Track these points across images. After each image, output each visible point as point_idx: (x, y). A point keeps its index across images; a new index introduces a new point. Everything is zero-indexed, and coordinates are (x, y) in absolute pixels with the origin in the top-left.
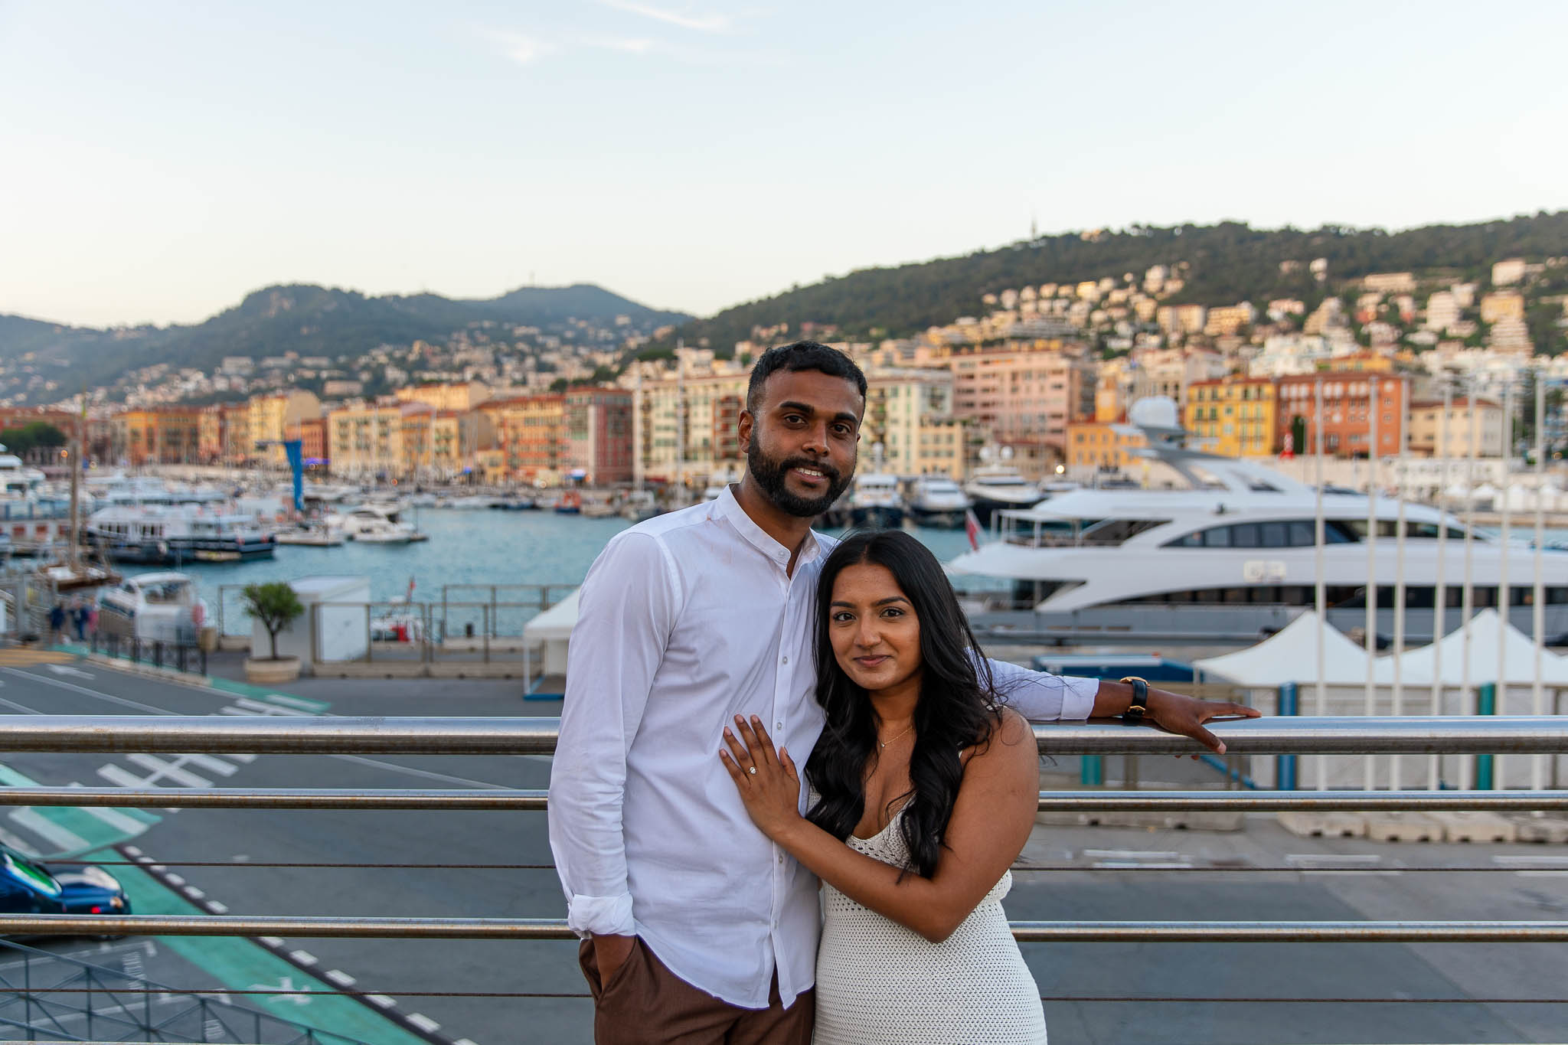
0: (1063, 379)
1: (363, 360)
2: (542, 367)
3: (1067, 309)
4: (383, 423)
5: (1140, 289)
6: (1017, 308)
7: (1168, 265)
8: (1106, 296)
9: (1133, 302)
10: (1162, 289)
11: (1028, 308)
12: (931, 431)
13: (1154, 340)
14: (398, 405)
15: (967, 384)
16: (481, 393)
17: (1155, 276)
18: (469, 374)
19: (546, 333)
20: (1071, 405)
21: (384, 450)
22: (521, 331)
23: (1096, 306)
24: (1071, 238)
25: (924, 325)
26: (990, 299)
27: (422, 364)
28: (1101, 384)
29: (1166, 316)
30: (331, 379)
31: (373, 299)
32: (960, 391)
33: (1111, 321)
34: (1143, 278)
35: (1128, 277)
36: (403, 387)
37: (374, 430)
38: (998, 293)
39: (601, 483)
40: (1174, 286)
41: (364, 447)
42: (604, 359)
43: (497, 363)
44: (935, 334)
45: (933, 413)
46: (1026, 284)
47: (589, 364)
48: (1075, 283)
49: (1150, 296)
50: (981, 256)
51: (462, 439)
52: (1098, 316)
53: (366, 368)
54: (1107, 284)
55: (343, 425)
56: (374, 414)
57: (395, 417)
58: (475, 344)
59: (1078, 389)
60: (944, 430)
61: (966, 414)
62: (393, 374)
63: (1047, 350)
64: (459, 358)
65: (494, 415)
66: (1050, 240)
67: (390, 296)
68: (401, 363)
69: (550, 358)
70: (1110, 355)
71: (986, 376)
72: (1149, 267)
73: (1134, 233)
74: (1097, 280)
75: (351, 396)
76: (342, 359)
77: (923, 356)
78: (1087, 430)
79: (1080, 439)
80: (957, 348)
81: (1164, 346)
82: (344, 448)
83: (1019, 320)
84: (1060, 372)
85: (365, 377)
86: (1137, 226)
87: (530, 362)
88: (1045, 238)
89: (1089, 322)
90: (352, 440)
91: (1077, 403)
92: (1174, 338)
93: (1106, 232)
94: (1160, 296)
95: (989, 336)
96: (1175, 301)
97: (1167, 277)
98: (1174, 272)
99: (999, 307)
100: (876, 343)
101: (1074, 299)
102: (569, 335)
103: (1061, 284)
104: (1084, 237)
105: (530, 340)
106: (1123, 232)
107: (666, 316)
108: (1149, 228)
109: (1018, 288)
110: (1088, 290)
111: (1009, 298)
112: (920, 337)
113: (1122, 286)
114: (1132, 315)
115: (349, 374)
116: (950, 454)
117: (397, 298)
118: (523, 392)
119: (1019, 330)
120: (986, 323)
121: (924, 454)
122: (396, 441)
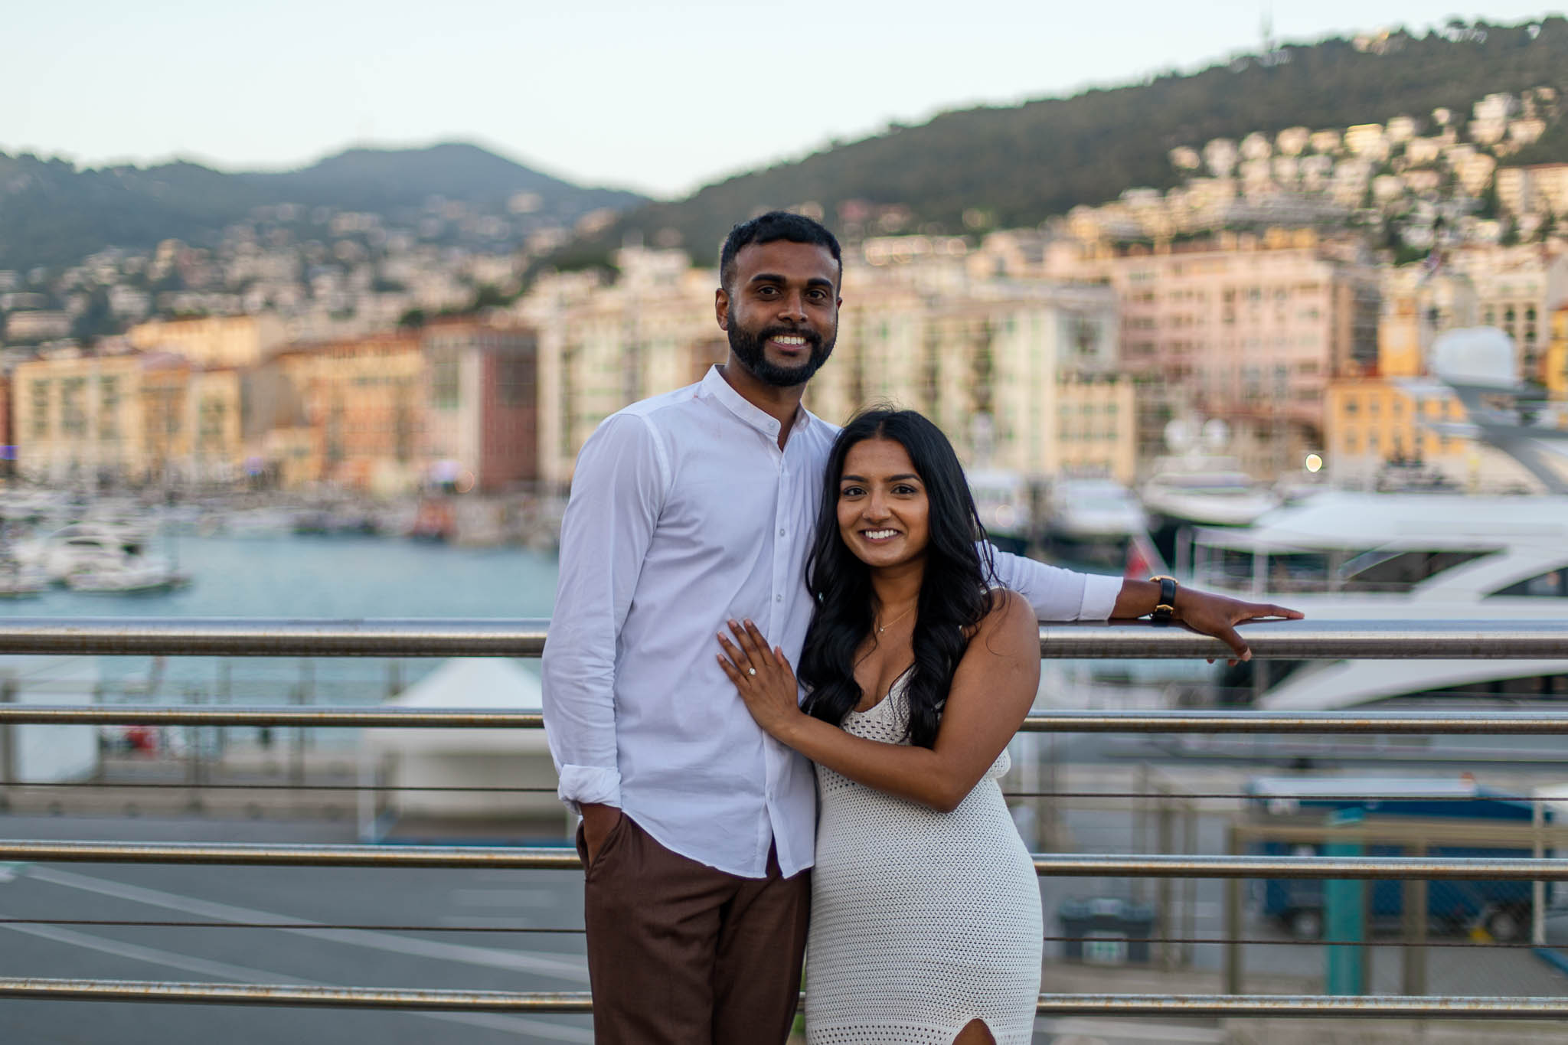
0: (1321, 301)
1: (73, 276)
2: (383, 287)
3: (1330, 174)
4: (109, 384)
5: (1464, 137)
6: (1235, 173)
7: (1516, 92)
8: (1399, 150)
9: (1450, 161)
10: (1506, 136)
11: (1256, 173)
12: (1077, 395)
13: (1490, 229)
14: (134, 352)
15: (1142, 310)
16: (275, 332)
17: (1491, 114)
18: (256, 298)
19: (392, 224)
20: (1334, 345)
21: (108, 433)
22: (347, 222)
23: (1382, 169)
24: (1336, 48)
25: (1062, 206)
26: (1185, 157)
27: (174, 282)
28: (1391, 309)
29: (1512, 185)
30: (17, 309)
31: (90, 172)
32: (1131, 324)
33: (1410, 194)
34: (1470, 116)
35: (1442, 116)
36: (143, 320)
37: (91, 399)
38: (1199, 145)
39: (488, 489)
40: (1527, 131)
41: (75, 425)
42: (494, 271)
43: (304, 280)
44: (1086, 222)
45: (1079, 363)
46: (1253, 128)
47: (464, 279)
48: (1341, 126)
49: (1483, 149)
50: (1169, 83)
51: (245, 410)
52: (1386, 187)
53: (78, 289)
54: (1402, 128)
55: (40, 388)
56: (92, 368)
57: (131, 374)
58: (265, 245)
59: (1346, 316)
60: (1100, 394)
61: (1140, 364)
62: (124, 300)
63: (1290, 246)
64: (238, 270)
65: (300, 371)
66: (1296, 51)
67: (121, 168)
68: (138, 281)
69: (399, 269)
70: (1406, 256)
71: (1178, 295)
72: (1480, 97)
73: (1454, 35)
74: (1382, 120)
75: (51, 337)
76: (37, 275)
77: (1061, 261)
78: (1364, 393)
79: (1352, 408)
80: (1123, 246)
81: (1510, 239)
82: (41, 428)
83: (1240, 194)
84: (1310, 287)
85: (77, 305)
86: (1458, 24)
87: (361, 278)
88: (1287, 47)
89: (1369, 198)
90: (55, 415)
91: (1346, 342)
92: (1529, 224)
93: (1401, 35)
94: (1501, 150)
95: (1184, 222)
96: (1529, 158)
97: (1516, 115)
98: (1528, 105)
99: (1204, 172)
100: (976, 239)
101: (1342, 155)
102: (432, 226)
103: (1316, 127)
104: (1362, 45)
105: (361, 238)
106: (1432, 34)
107: (600, 196)
108: (1481, 25)
109: (1236, 136)
110: (1366, 140)
111: (1220, 155)
112: (1058, 227)
113: (1430, 130)
114: (1449, 183)
115: (48, 301)
116: (1111, 436)
117: (131, 169)
118: (349, 330)
119: (1240, 213)
120: (1179, 201)
121: (1064, 435)
122: (131, 416)
